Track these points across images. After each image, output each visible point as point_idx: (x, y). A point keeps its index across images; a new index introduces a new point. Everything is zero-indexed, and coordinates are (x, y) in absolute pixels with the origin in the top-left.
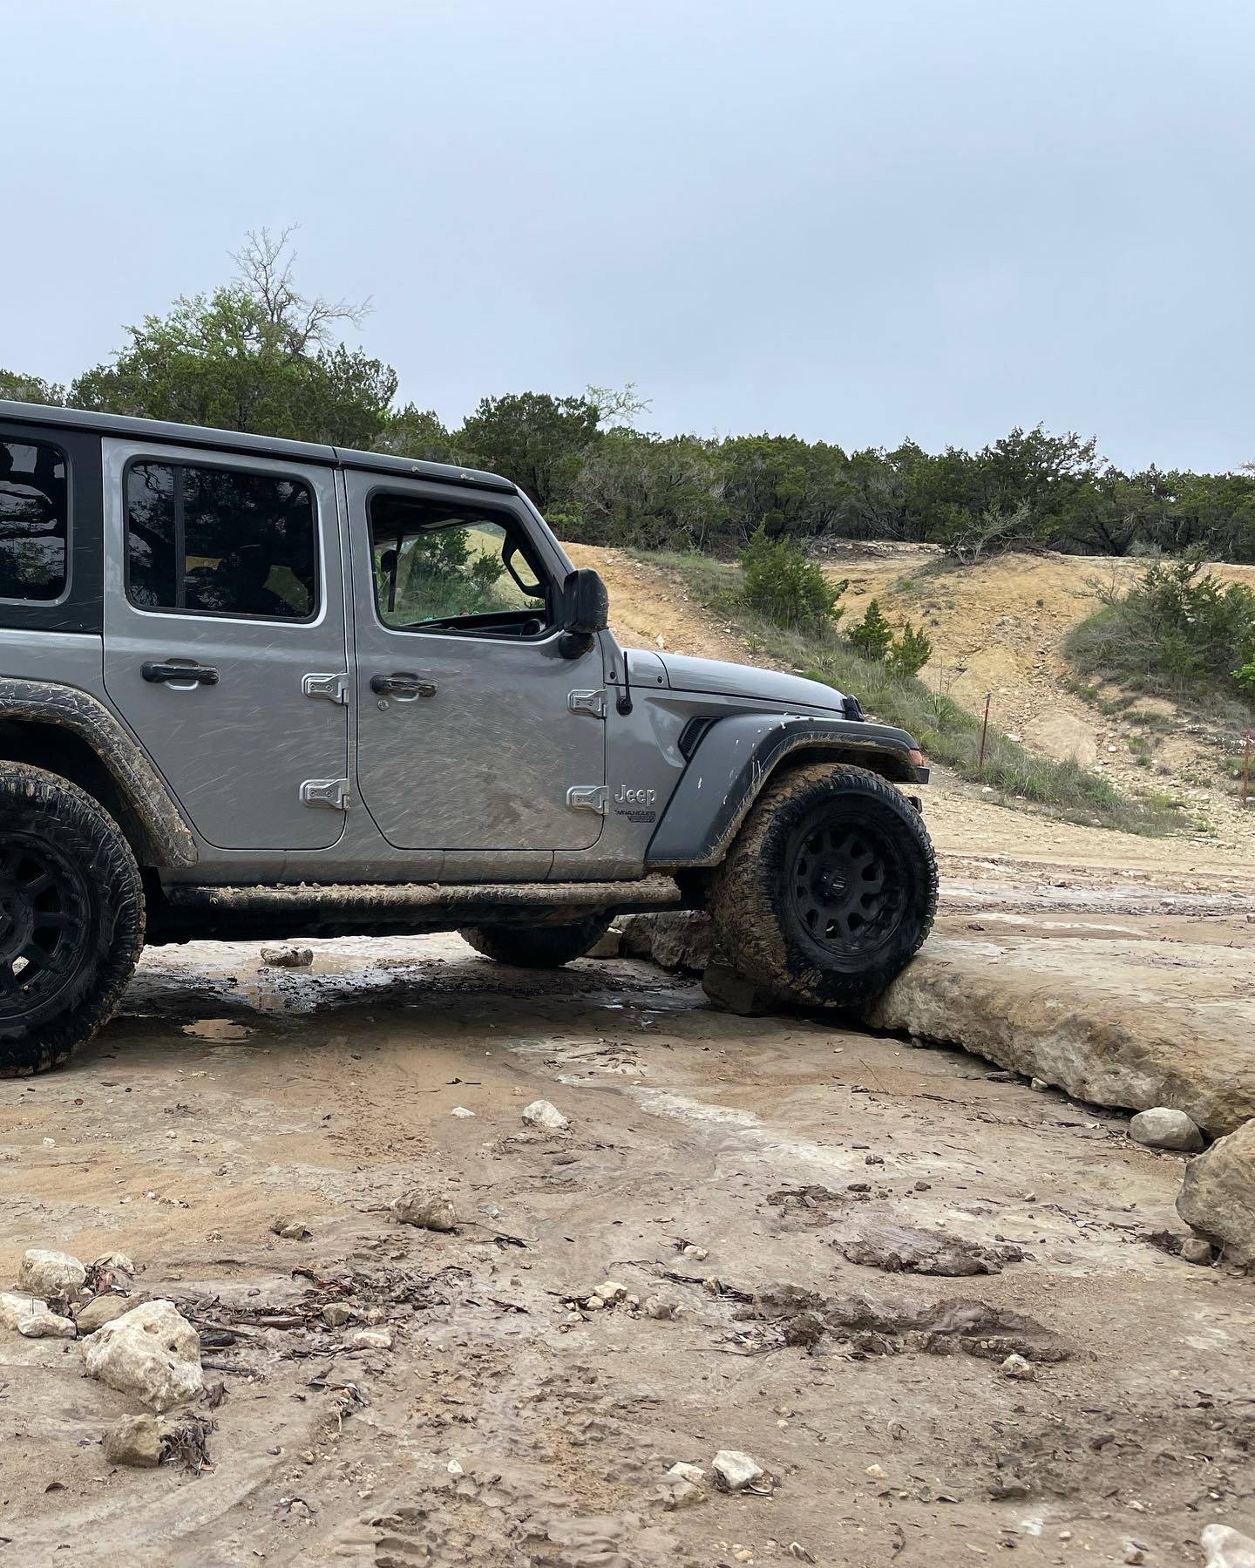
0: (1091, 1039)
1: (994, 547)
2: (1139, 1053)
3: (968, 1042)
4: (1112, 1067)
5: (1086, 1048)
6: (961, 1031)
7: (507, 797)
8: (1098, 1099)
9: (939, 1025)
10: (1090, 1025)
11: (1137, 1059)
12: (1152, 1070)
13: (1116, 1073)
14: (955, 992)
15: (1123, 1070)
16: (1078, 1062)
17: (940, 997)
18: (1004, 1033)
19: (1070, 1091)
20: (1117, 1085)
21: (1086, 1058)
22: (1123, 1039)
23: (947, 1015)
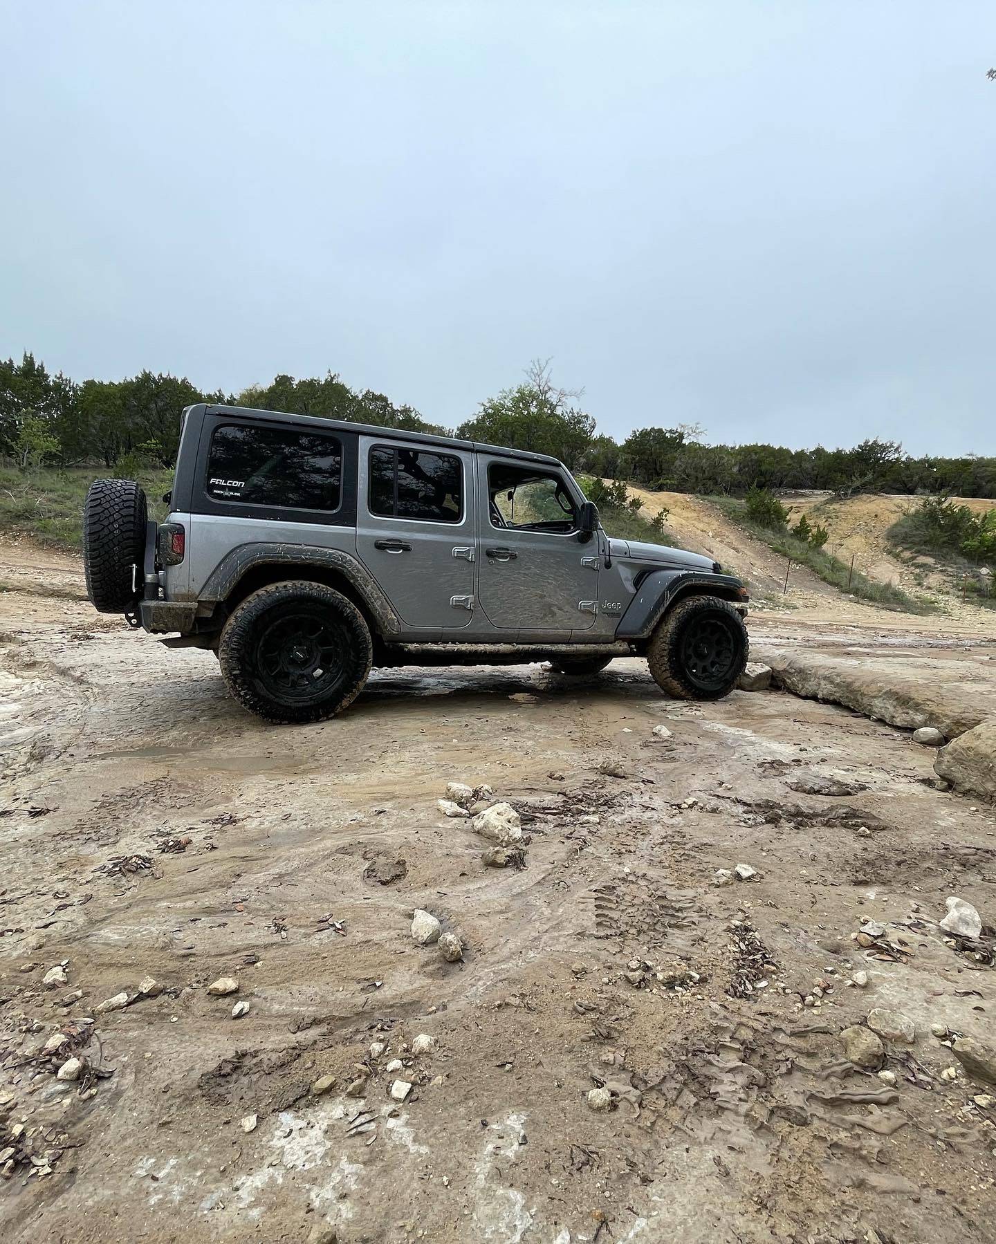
0: (897, 699)
1: (856, 491)
2: (918, 705)
3: (844, 701)
4: (906, 711)
5: (895, 703)
6: (842, 697)
7: (550, 606)
8: (899, 724)
9: (831, 694)
10: (897, 693)
11: (917, 707)
12: (923, 712)
13: (907, 713)
14: (838, 680)
15: (911, 712)
16: (891, 709)
17: (832, 683)
18: (859, 697)
19: (887, 721)
20: (908, 719)
21: (895, 707)
22: (911, 699)
23: (834, 689)
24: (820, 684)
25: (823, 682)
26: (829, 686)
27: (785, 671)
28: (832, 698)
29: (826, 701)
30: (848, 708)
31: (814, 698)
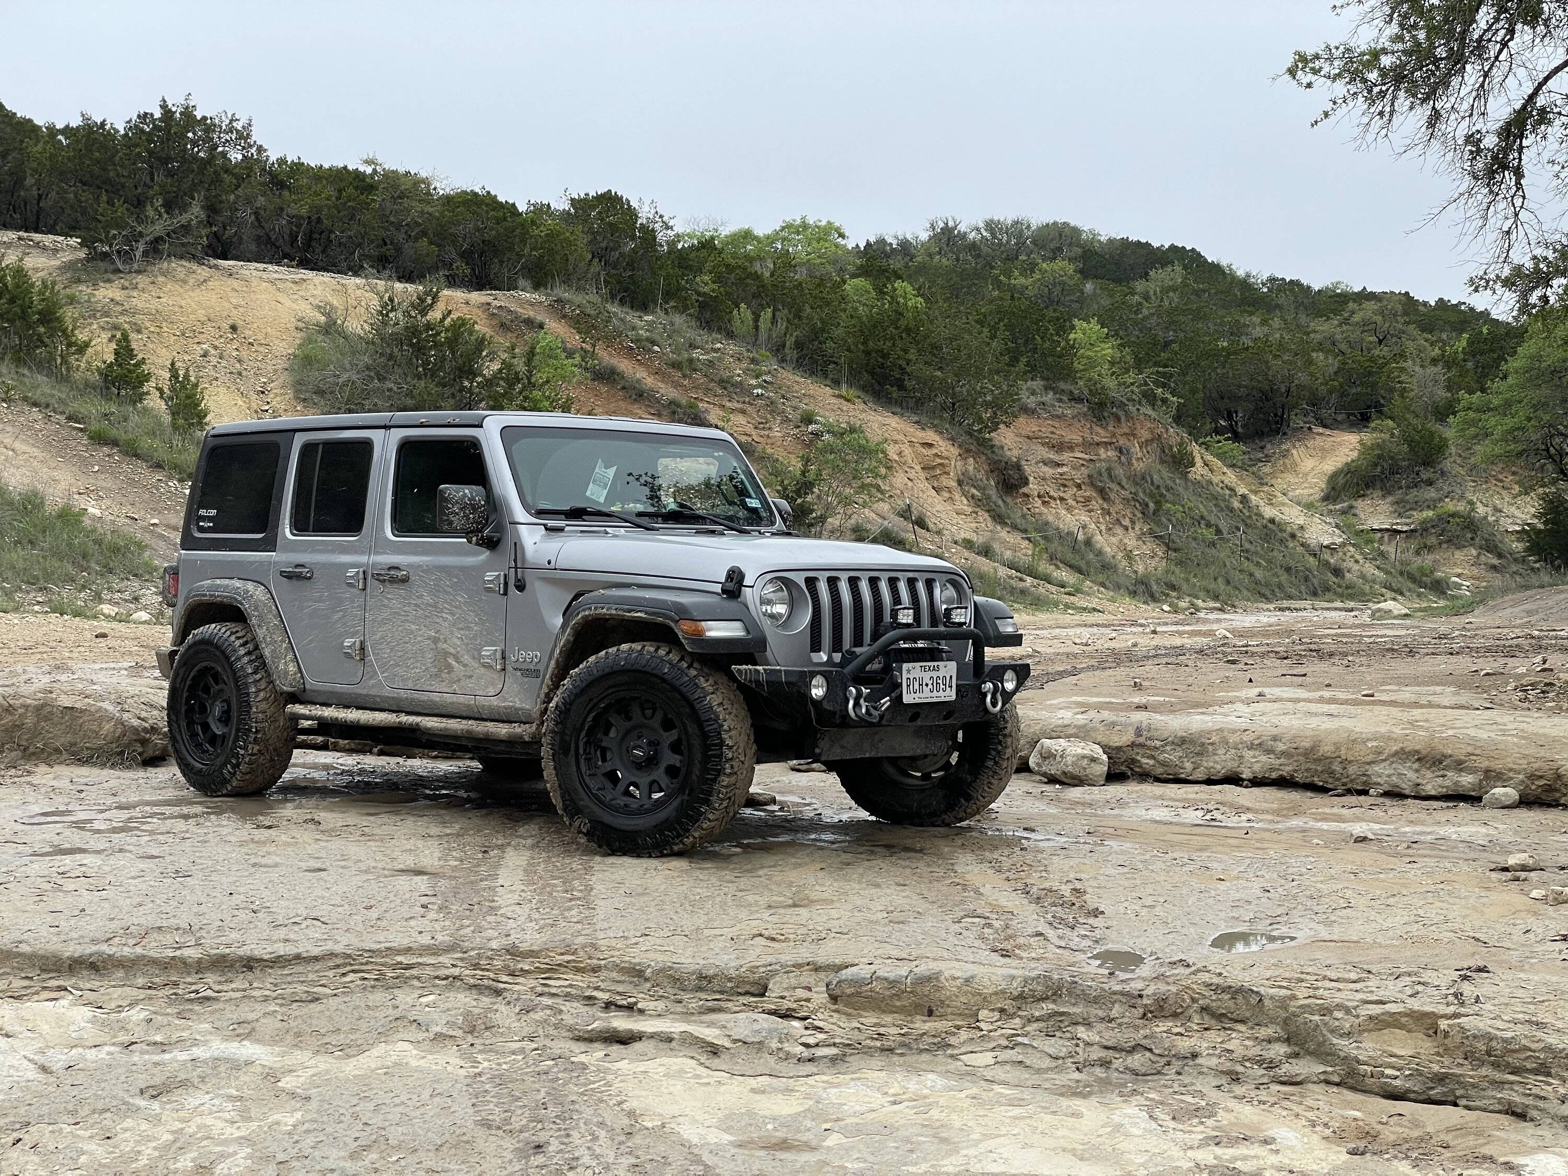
0: (1419, 760)
2: (1460, 763)
3: (1299, 777)
4: (1441, 773)
5: (1416, 766)
6: (1296, 771)
7: (447, 654)
8: (1433, 793)
9: (1272, 770)
10: (1417, 752)
11: (1459, 766)
12: (1473, 771)
13: (1443, 776)
14: (1281, 747)
15: (1449, 774)
16: (1411, 775)
17: (1269, 751)
18: (1337, 767)
19: (1407, 792)
20: (1448, 783)
21: (1417, 771)
22: (1446, 757)
23: (1278, 762)
24: (1241, 757)
25: (1248, 754)
26: (1264, 758)
27: (1133, 745)
28: (1274, 775)
29: (1257, 782)
30: (1311, 787)
31: (1233, 779)
